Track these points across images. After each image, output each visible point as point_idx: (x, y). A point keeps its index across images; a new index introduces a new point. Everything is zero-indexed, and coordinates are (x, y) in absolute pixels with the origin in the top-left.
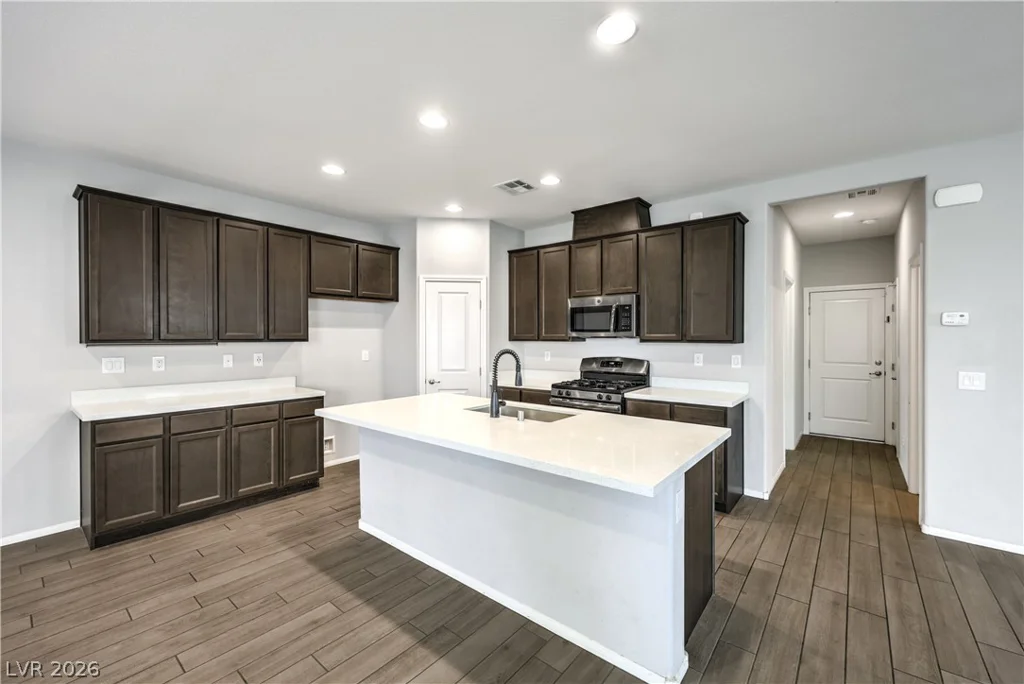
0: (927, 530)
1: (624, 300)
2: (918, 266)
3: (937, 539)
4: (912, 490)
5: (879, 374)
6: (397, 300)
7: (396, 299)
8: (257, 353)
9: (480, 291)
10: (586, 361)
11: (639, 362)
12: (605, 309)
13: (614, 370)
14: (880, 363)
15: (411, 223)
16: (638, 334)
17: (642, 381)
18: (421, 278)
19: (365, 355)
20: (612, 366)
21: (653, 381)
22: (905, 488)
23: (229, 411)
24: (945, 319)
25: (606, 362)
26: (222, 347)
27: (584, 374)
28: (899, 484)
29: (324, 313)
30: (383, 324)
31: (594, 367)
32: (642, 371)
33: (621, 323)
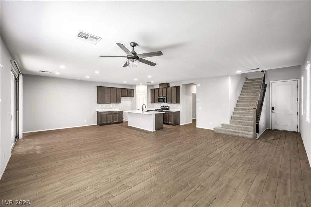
1: (164, 97)
7: (133, 97)
8: (114, 105)
9: (146, 96)
10: (161, 106)
11: (167, 106)
12: (162, 99)
15: (135, 86)
16: (166, 102)
17: (168, 109)
18: (137, 94)
19: (129, 105)
21: (170, 109)
23: (113, 112)
26: (111, 104)
27: (161, 108)
29: (123, 99)
30: (131, 100)
31: (162, 107)
32: (167, 107)
33: (164, 100)
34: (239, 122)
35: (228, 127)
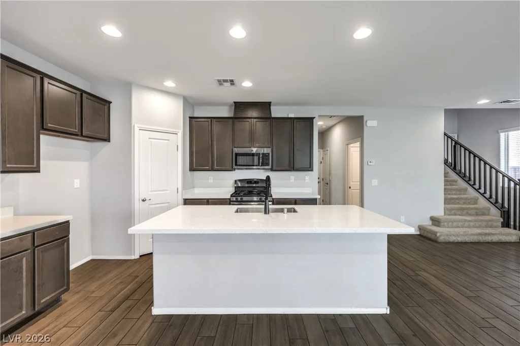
5: (319, 182)
6: (109, 141)
9: (177, 140)
12: (254, 155)
13: (254, 185)
14: (319, 179)
15: (127, 88)
16: (272, 167)
18: (136, 127)
20: (253, 183)
25: (249, 181)
33: (264, 161)
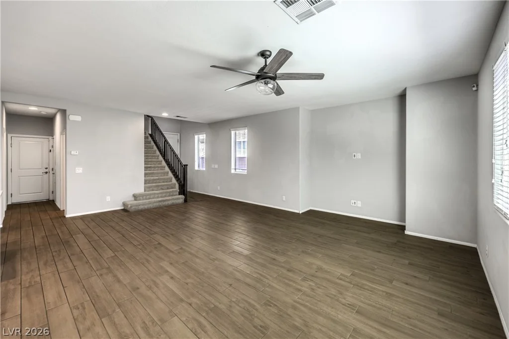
0: (67, 216)
2: (63, 135)
3: (70, 217)
4: (62, 209)
5: (47, 173)
14: (47, 168)
22: (59, 210)
24: (72, 153)
28: (57, 209)
34: (158, 186)
35: (148, 197)
